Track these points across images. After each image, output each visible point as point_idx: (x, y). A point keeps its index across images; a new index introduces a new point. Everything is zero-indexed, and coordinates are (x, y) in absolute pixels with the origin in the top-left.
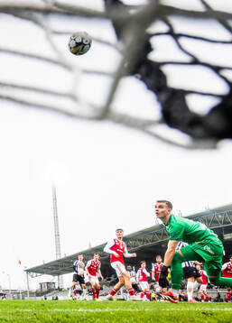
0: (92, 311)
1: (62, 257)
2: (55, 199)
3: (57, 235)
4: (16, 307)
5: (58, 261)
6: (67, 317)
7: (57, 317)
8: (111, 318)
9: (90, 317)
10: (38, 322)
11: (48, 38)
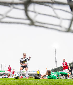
0: (65, 81)
1: (57, 67)
2: (55, 52)
3: (56, 62)
4: (45, 80)
5: (56, 68)
6: (59, 83)
7: (56, 83)
8: (70, 83)
9: (65, 83)
10: (51, 84)
11: (53, 10)
